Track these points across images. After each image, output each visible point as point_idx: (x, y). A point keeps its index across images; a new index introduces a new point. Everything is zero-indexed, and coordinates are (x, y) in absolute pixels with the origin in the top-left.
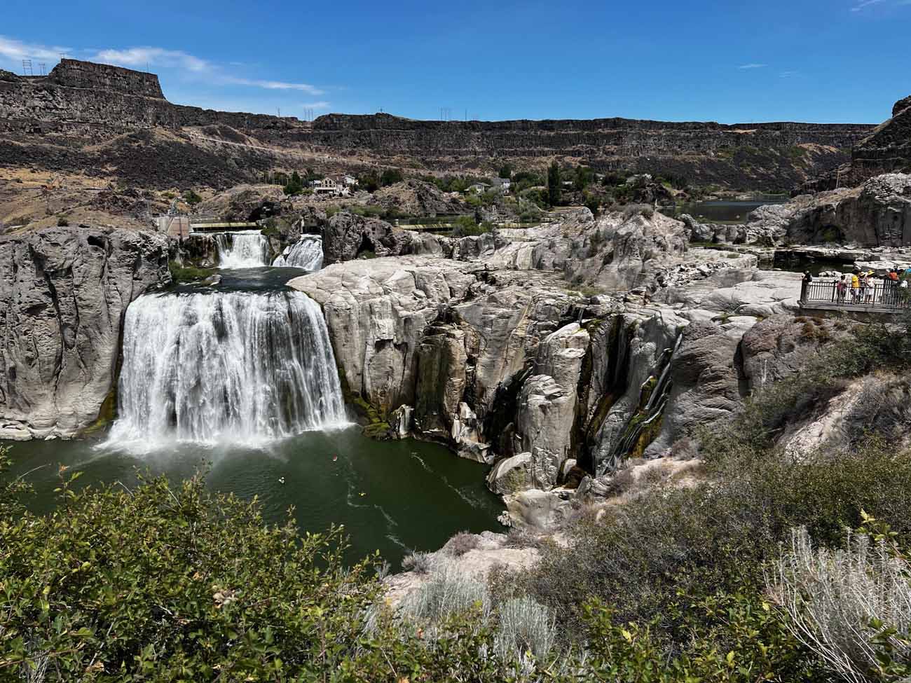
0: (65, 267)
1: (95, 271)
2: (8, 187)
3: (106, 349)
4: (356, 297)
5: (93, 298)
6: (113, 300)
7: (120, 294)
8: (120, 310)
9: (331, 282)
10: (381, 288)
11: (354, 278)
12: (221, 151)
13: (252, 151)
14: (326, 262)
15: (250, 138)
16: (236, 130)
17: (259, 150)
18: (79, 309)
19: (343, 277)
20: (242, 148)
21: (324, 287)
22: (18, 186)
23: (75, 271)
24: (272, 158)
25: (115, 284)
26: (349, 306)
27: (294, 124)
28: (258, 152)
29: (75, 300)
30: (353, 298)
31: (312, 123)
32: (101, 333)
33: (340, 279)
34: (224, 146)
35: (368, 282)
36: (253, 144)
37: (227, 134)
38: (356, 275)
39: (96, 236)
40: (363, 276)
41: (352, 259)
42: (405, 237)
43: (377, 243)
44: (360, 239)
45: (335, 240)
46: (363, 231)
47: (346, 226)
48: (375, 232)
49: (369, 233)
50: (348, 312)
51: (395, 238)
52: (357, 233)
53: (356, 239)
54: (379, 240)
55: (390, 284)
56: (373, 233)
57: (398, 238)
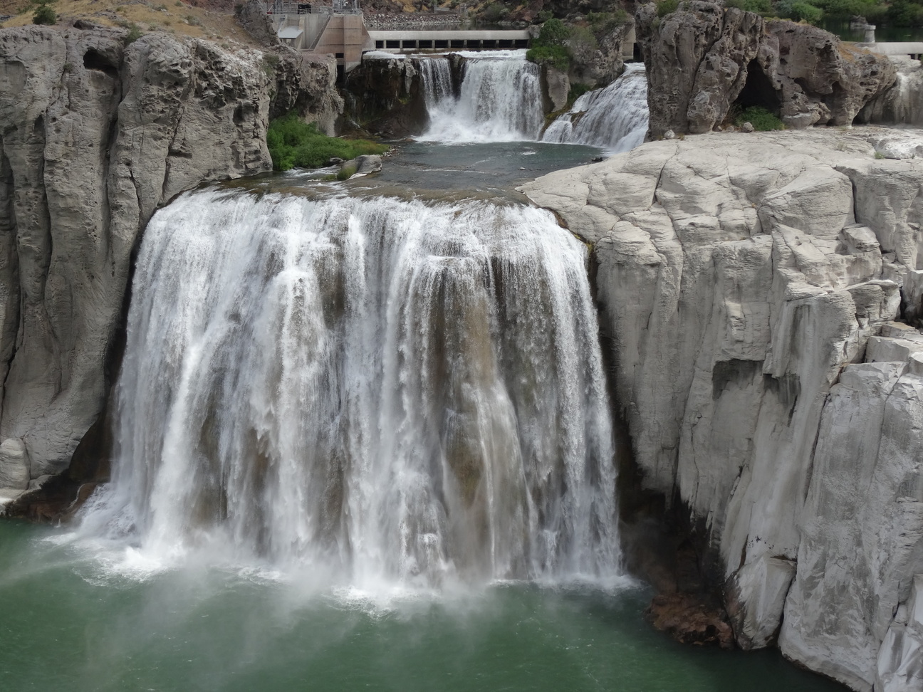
0: (32, 117)
1: (93, 130)
3: (100, 317)
4: (682, 236)
5: (82, 193)
6: (122, 202)
7: (138, 187)
8: (134, 225)
9: (625, 188)
10: (752, 213)
11: (690, 181)
14: (652, 136)
18: (53, 217)
19: (663, 178)
21: (605, 200)
23: (50, 129)
25: (129, 164)
26: (656, 258)
29: (45, 196)
32: (92, 277)
33: (652, 182)
35: (726, 197)
38: (697, 173)
39: (103, 48)
40: (714, 176)
41: (714, 129)
42: (874, 73)
43: (791, 90)
44: (739, 76)
45: (672, 77)
46: (753, 54)
47: (703, 41)
48: (790, 58)
49: (768, 59)
50: (652, 272)
51: (844, 76)
52: (734, 59)
53: (729, 75)
54: (797, 81)
55: (781, 202)
56: (783, 61)
57: (853, 78)
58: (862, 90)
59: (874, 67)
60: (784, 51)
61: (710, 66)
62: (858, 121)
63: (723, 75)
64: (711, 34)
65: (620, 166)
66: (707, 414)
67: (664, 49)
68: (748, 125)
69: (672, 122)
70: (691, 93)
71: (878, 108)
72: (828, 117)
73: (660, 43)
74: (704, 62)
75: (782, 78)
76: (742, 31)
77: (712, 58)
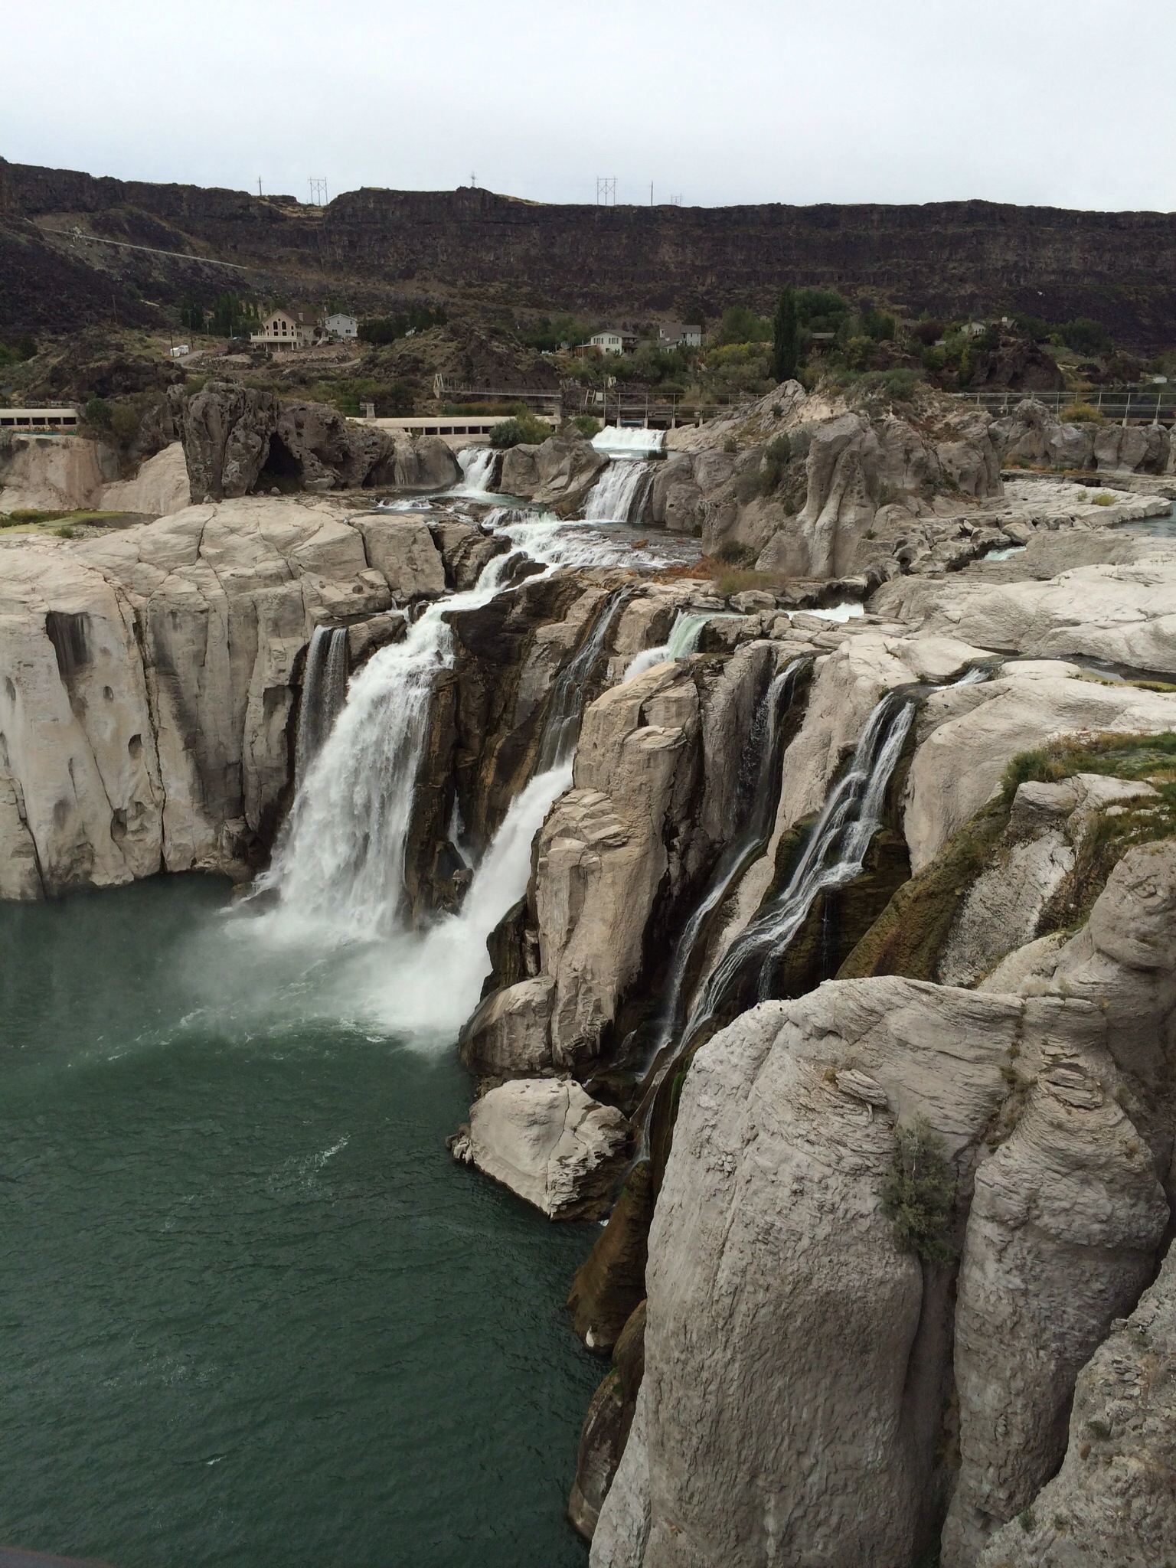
4: (225, 585)
9: (171, 547)
12: (128, 266)
14: (195, 500)
15: (193, 240)
16: (164, 224)
17: (210, 265)
19: (203, 536)
20: (174, 261)
24: (238, 283)
26: (205, 605)
27: (287, 211)
28: (206, 270)
30: (216, 584)
31: (325, 209)
33: (194, 540)
34: (133, 254)
35: (260, 552)
36: (198, 253)
37: (141, 231)
40: (249, 533)
41: (248, 494)
42: (374, 444)
43: (309, 460)
44: (263, 447)
45: (204, 450)
46: (273, 429)
47: (227, 417)
48: (304, 431)
49: (287, 433)
50: (203, 616)
51: (352, 448)
52: (257, 434)
53: (254, 447)
54: (313, 451)
55: (304, 553)
56: (299, 435)
57: (359, 448)
58: (367, 458)
59: (375, 439)
60: (299, 425)
61: (236, 439)
62: (367, 483)
63: (248, 448)
64: (235, 411)
65: (166, 528)
66: (262, 732)
67: (195, 425)
68: (275, 489)
69: (210, 488)
70: (223, 463)
71: (383, 474)
72: (342, 481)
73: (190, 420)
74: (231, 436)
75: (300, 449)
76: (262, 409)
77: (238, 433)
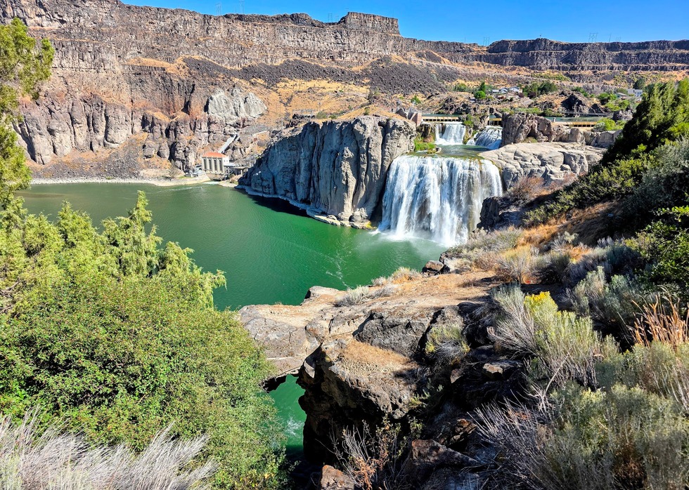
0: (367, 137)
1: (380, 141)
2: (320, 91)
5: (377, 155)
7: (390, 154)
9: (507, 156)
10: (540, 161)
11: (522, 154)
12: (426, 68)
13: (445, 69)
14: (504, 144)
15: (444, 59)
16: (436, 54)
18: (370, 161)
19: (516, 154)
20: (438, 66)
21: (503, 158)
22: (324, 91)
23: (371, 140)
25: (388, 149)
27: (475, 48)
28: (448, 69)
29: (368, 156)
30: (520, 166)
33: (513, 154)
36: (446, 63)
37: (430, 57)
39: (383, 121)
40: (529, 153)
41: (521, 142)
42: (559, 129)
43: (540, 133)
44: (529, 130)
46: (532, 125)
47: (521, 121)
49: (535, 126)
51: (553, 130)
52: (528, 126)
54: (542, 131)
56: (538, 126)
58: (556, 133)
61: (522, 128)
63: (525, 129)
70: (517, 134)
71: (559, 138)
72: (547, 140)
75: (537, 130)
76: (530, 119)
77: (523, 125)
